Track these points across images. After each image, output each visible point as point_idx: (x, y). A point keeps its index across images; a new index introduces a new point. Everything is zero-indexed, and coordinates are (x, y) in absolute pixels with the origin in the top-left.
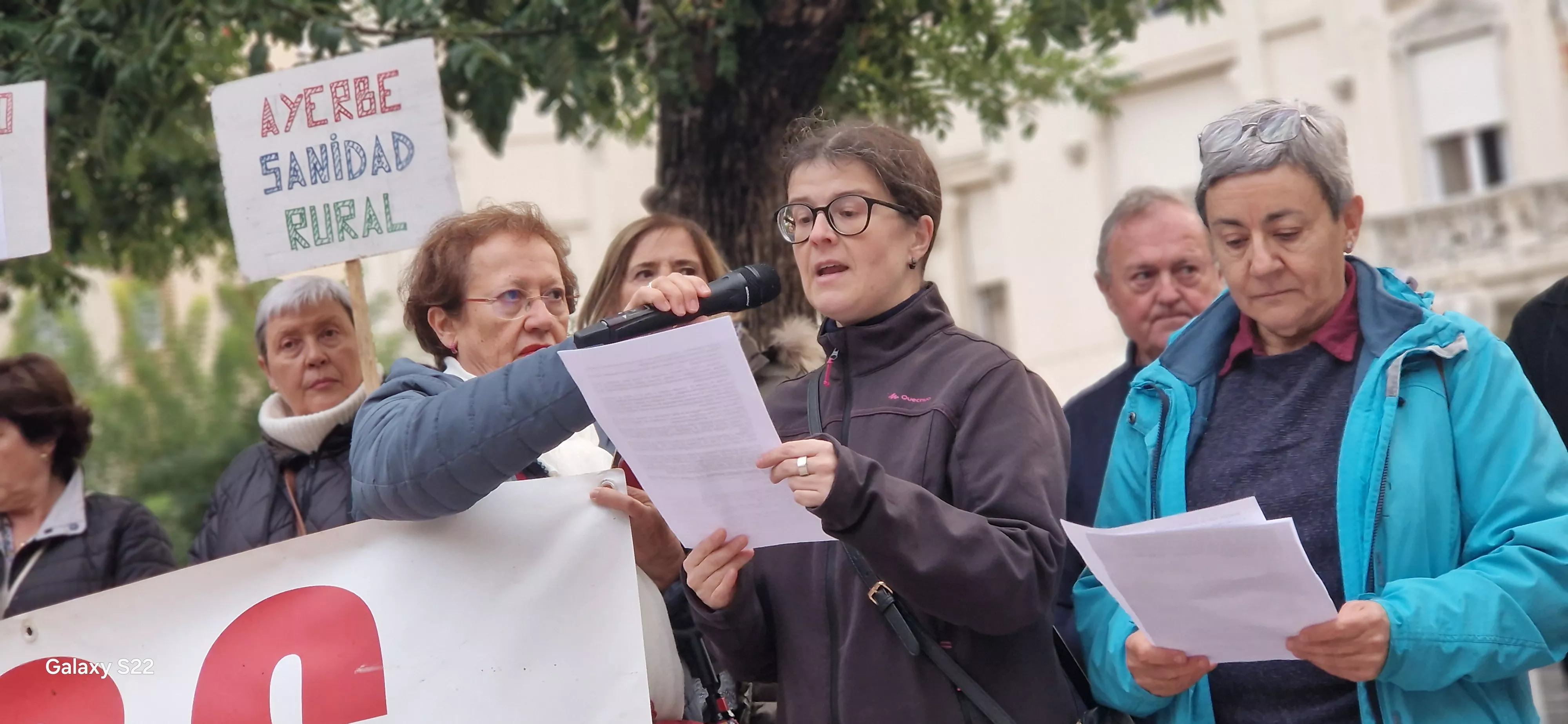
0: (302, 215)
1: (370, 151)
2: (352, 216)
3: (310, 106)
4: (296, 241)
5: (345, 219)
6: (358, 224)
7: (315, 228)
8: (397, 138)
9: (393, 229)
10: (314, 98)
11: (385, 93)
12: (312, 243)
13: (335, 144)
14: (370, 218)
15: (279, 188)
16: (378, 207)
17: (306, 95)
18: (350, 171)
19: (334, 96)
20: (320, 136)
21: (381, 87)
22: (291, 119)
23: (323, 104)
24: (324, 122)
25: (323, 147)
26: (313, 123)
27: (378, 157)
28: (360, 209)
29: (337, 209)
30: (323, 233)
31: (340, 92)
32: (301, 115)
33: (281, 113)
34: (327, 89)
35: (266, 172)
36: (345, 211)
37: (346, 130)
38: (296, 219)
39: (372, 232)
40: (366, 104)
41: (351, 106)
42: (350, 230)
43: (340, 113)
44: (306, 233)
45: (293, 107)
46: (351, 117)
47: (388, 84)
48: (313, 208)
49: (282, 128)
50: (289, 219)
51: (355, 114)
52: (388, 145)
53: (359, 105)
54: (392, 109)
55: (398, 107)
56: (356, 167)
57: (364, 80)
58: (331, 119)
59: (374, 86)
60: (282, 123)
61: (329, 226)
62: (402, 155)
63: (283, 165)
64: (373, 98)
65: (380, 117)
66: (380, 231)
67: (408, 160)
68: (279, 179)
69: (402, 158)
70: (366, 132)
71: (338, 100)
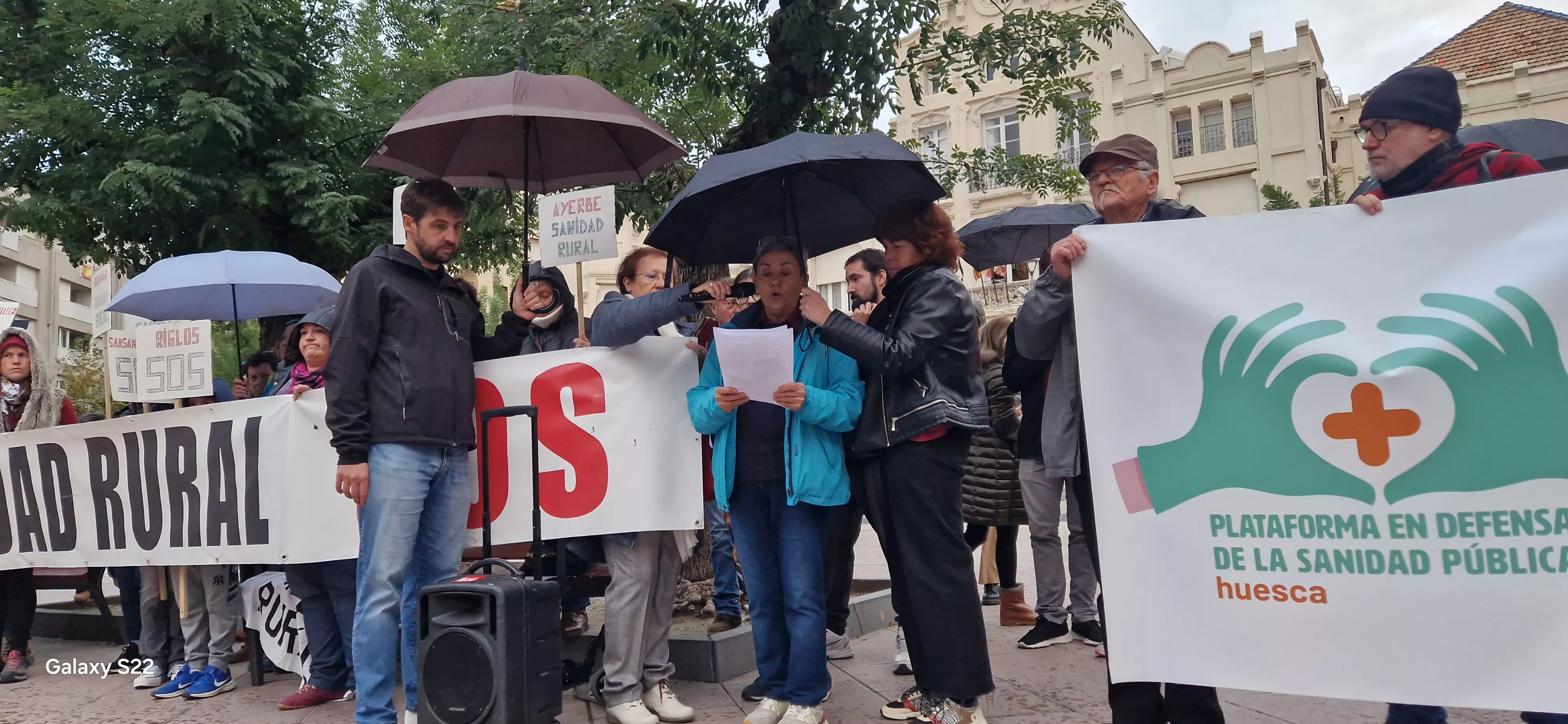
0: (564, 245)
1: (588, 223)
2: (580, 247)
3: (571, 207)
4: (560, 254)
5: (577, 247)
6: (581, 250)
7: (567, 249)
8: (598, 220)
9: (593, 252)
10: (572, 204)
11: (596, 204)
12: (566, 254)
13: (577, 221)
14: (586, 248)
15: (557, 235)
16: (590, 244)
17: (570, 202)
18: (581, 231)
19: (579, 203)
20: (572, 218)
21: (595, 202)
22: (563, 211)
23: (575, 206)
24: (574, 213)
25: (573, 221)
26: (571, 213)
27: (591, 226)
28: (583, 245)
29: (576, 243)
30: (569, 252)
31: (581, 202)
32: (567, 210)
33: (560, 209)
34: (577, 201)
35: (553, 228)
36: (578, 245)
37: (581, 216)
38: (561, 246)
39: (586, 252)
40: (589, 207)
41: (584, 208)
42: (579, 251)
43: (580, 210)
44: (564, 251)
45: (565, 207)
46: (583, 212)
47: (597, 201)
48: (567, 243)
50: (559, 246)
51: (585, 211)
52: (594, 223)
53: (587, 208)
54: (597, 210)
55: (600, 210)
56: (583, 229)
57: (589, 199)
58: (577, 212)
59: (592, 201)
60: (560, 213)
61: (572, 250)
62: (599, 226)
63: (559, 227)
64: (592, 206)
65: (593, 212)
66: (588, 253)
67: (601, 228)
68: (557, 232)
69: (599, 227)
70: (588, 217)
71: (580, 205)
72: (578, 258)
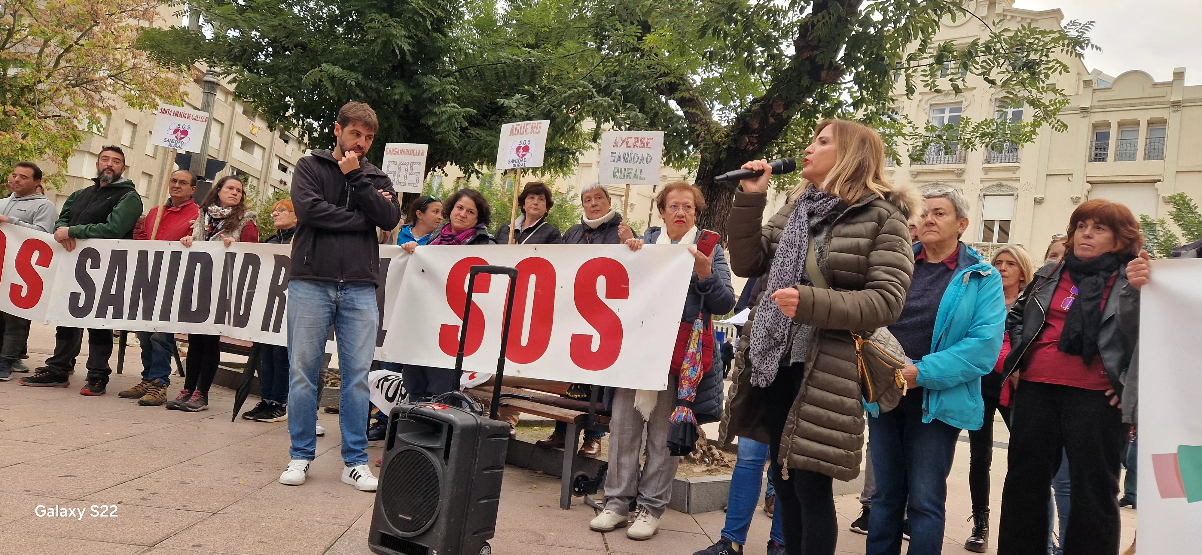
0: (619, 170)
1: (640, 157)
2: (631, 173)
3: (628, 142)
4: (615, 176)
5: (629, 173)
6: (632, 175)
7: (622, 174)
8: (648, 155)
9: (641, 179)
10: (629, 140)
11: (648, 143)
12: (618, 177)
13: (631, 153)
14: (635, 175)
15: (614, 162)
16: (639, 172)
17: (627, 139)
20: (628, 150)
22: (622, 144)
23: (631, 141)
24: (630, 147)
25: (628, 153)
26: (627, 147)
27: (642, 159)
28: (634, 171)
29: (628, 170)
30: (623, 176)
31: (637, 140)
32: (625, 143)
33: (619, 141)
34: (633, 139)
35: (612, 156)
36: (630, 171)
37: (635, 150)
40: (642, 144)
41: (638, 144)
42: (629, 176)
43: (635, 146)
44: (618, 175)
45: (623, 141)
46: (637, 147)
47: (649, 141)
48: (622, 169)
50: (615, 170)
51: (639, 147)
52: (645, 157)
54: (649, 147)
55: (651, 147)
56: (635, 160)
57: (643, 138)
58: (632, 147)
59: (646, 141)
60: (619, 144)
62: (649, 160)
63: (617, 155)
64: (645, 144)
65: (645, 149)
66: (637, 178)
67: (651, 161)
68: (615, 160)
70: (641, 152)
71: (635, 142)
72: (628, 181)
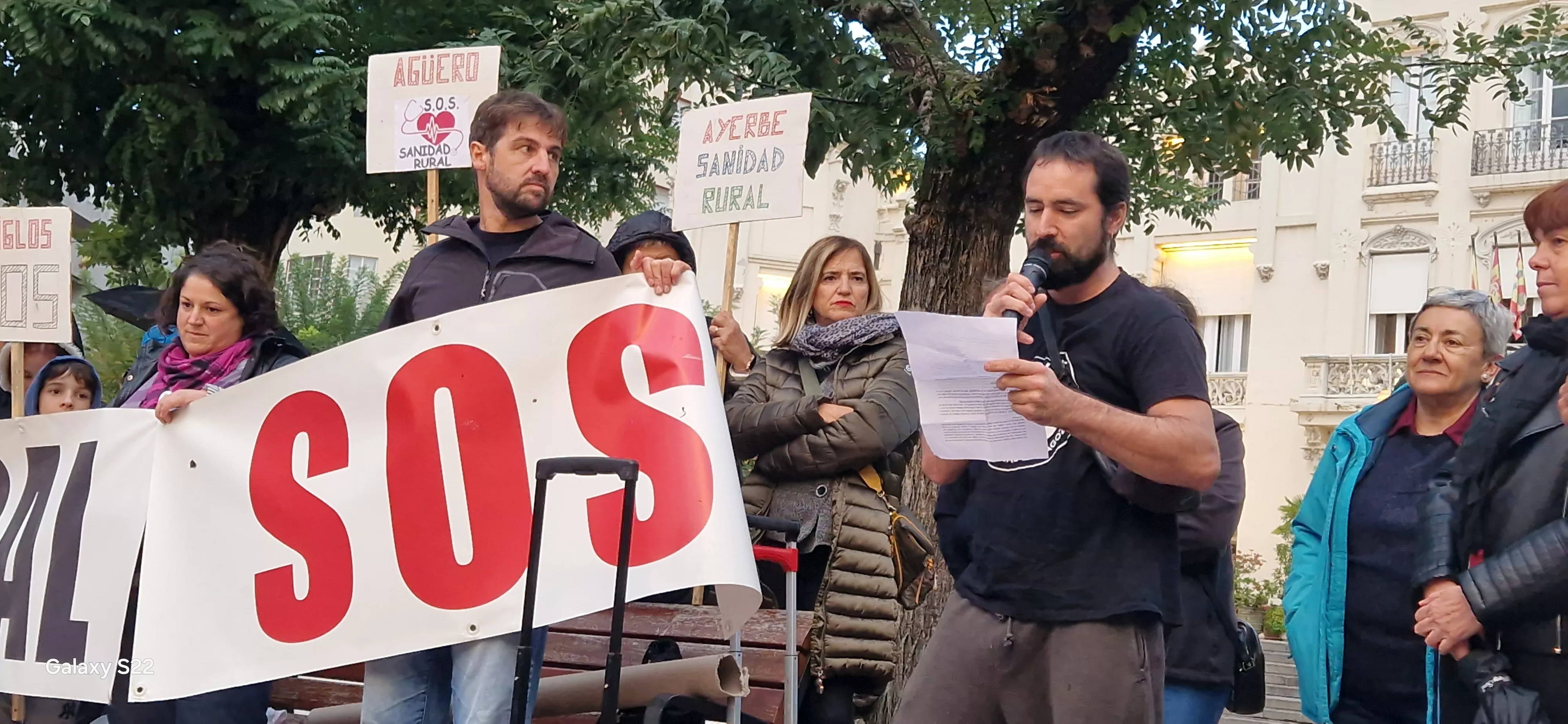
0: (713, 193)
1: (759, 157)
2: (740, 196)
3: (733, 127)
4: (705, 207)
5: (735, 197)
6: (741, 201)
7: (718, 200)
8: (776, 151)
9: (759, 206)
10: (736, 123)
11: (776, 123)
12: (714, 210)
13: (741, 151)
14: (749, 199)
15: (704, 175)
16: (755, 193)
17: (732, 121)
18: (745, 169)
19: (748, 122)
20: (735, 145)
21: (775, 119)
22: (721, 134)
23: (741, 125)
24: (738, 137)
25: (734, 152)
26: (732, 138)
27: (762, 162)
28: (746, 192)
29: (733, 190)
30: (721, 205)
31: (752, 120)
32: (727, 131)
33: (717, 129)
34: (745, 118)
35: (700, 164)
36: (736, 193)
37: (749, 143)
38: (709, 195)
39: (749, 207)
40: (764, 129)
41: (755, 129)
42: (737, 204)
43: (749, 133)
44: (713, 204)
45: (723, 127)
46: (754, 136)
47: (780, 118)
48: (719, 189)
49: (714, 139)
50: (705, 194)
51: (756, 135)
52: (770, 155)
53: (760, 129)
54: (778, 133)
55: (782, 132)
56: (750, 166)
57: (767, 114)
58: (743, 136)
59: (771, 119)
60: (715, 136)
61: (725, 201)
63: (710, 161)
64: (769, 125)
65: (769, 137)
66: (753, 207)
67: (779, 165)
68: (705, 170)
69: (776, 163)
70: (759, 145)
71: (749, 125)
72: (733, 216)
